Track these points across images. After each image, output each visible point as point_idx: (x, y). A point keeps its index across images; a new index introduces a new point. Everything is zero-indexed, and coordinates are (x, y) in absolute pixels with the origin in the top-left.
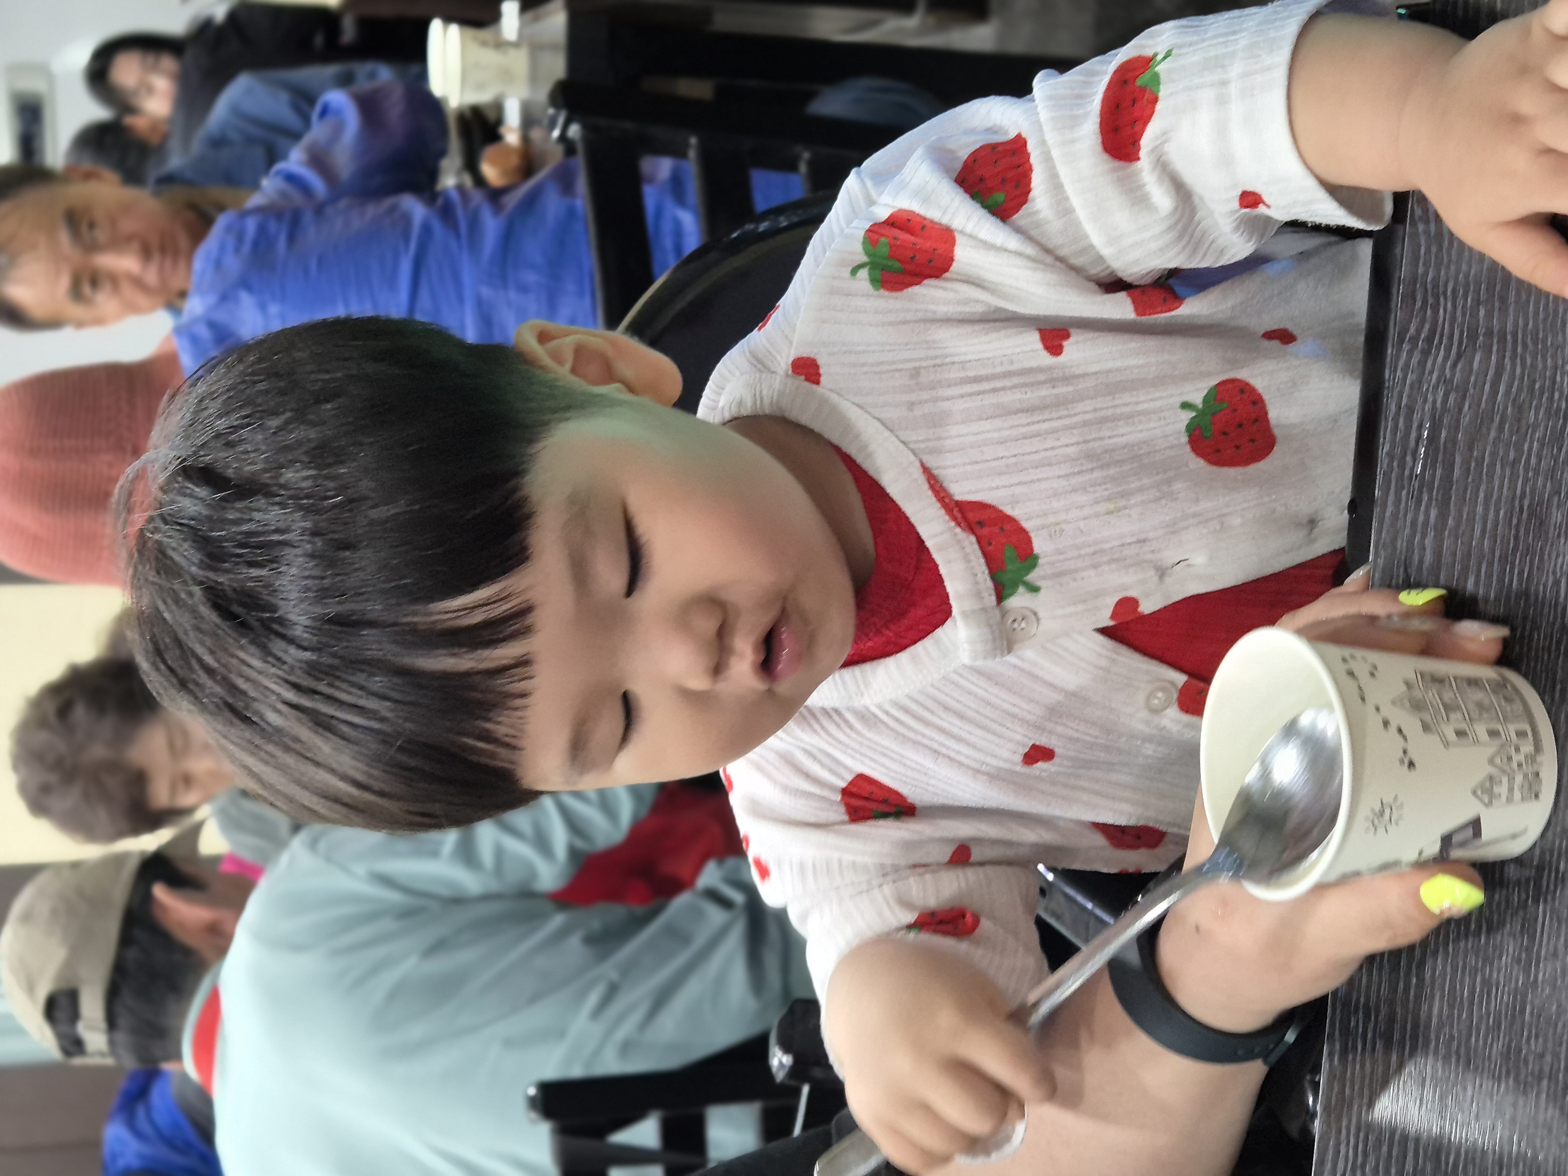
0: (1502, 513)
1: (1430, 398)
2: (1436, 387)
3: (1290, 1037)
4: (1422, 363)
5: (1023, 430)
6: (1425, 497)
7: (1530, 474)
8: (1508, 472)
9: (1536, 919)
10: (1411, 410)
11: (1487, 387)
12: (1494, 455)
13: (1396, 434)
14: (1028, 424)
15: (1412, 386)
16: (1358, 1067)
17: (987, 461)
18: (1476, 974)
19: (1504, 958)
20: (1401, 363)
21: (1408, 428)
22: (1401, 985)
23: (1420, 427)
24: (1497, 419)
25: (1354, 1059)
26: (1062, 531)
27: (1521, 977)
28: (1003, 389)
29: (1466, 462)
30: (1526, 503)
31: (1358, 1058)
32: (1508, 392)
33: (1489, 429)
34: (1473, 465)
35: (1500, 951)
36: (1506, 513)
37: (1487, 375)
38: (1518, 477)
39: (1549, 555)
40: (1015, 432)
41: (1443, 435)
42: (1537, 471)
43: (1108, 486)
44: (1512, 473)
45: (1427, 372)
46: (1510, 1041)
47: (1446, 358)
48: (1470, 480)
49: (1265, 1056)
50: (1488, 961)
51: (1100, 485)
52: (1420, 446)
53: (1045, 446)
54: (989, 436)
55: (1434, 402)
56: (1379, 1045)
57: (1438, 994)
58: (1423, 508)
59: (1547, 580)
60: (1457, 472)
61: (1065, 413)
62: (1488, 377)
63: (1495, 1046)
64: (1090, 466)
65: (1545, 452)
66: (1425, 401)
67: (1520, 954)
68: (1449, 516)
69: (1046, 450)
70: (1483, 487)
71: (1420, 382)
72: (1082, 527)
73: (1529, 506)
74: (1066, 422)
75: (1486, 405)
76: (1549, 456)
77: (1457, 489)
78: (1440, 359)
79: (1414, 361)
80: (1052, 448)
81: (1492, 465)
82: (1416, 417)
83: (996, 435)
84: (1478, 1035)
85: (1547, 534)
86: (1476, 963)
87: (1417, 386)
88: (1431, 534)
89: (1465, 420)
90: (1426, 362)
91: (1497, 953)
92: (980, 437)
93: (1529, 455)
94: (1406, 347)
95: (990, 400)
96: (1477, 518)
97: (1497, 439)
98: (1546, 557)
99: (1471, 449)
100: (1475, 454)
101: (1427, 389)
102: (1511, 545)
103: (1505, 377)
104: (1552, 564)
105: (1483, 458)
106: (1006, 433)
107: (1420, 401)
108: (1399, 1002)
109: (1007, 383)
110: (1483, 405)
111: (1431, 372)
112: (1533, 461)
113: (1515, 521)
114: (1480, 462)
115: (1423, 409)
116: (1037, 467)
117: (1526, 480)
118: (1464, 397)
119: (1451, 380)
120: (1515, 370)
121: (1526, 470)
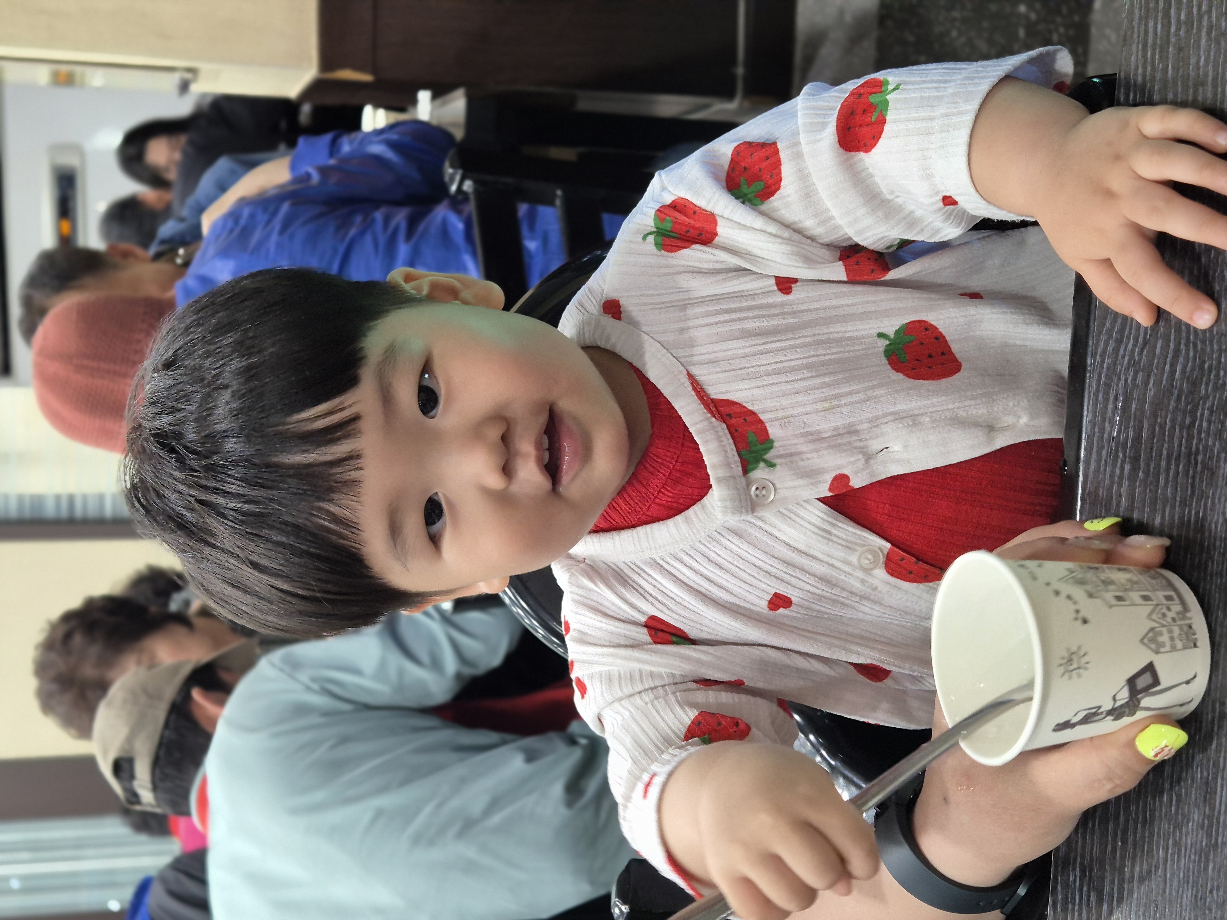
0: (1181, 467)
1: (1123, 377)
2: (1127, 369)
3: (1022, 891)
4: (1116, 350)
5: (760, 348)
6: (1121, 455)
7: (1203, 436)
8: (1185, 434)
9: (1216, 793)
10: (1108, 386)
11: (1167, 367)
12: (1173, 421)
13: (1097, 405)
14: (764, 343)
15: (1108, 368)
16: (1076, 914)
17: (733, 370)
18: (1168, 839)
19: (1190, 824)
20: (1099, 351)
21: (1106, 400)
22: (1109, 847)
23: (1116, 398)
24: (1176, 392)
25: (1073, 909)
26: (789, 422)
27: (1204, 839)
28: (747, 318)
29: (1152, 427)
30: (1200, 458)
31: (1077, 908)
32: (1183, 372)
33: (1169, 400)
34: (1157, 428)
35: (1187, 818)
36: (1184, 467)
37: (1166, 359)
38: (1194, 437)
39: (1219, 499)
40: (753, 349)
41: (1134, 406)
42: (1208, 434)
43: (824, 390)
44: (1188, 435)
45: (1120, 357)
46: (1197, 892)
47: (1135, 346)
48: (1155, 441)
49: (1001, 907)
50: (1178, 826)
51: (818, 389)
52: (1116, 415)
53: (776, 360)
54: (735, 352)
55: (1126, 380)
56: (1093, 897)
57: (1139, 854)
58: (1119, 464)
59: (1218, 520)
60: (1145, 435)
61: (791, 336)
62: (1168, 360)
63: (1185, 896)
64: (809, 375)
65: (1213, 418)
66: (1119, 379)
67: (1203, 820)
68: (1139, 469)
69: (777, 363)
70: (1166, 446)
71: (1115, 364)
72: (805, 420)
73: (1203, 462)
74: (792, 342)
75: (1167, 382)
76: (1217, 421)
77: (1146, 448)
78: (1130, 346)
79: (1110, 348)
80: (781, 362)
81: (1173, 427)
82: (1112, 392)
83: (741, 351)
84: (1171, 885)
85: (1217, 483)
86: (1169, 828)
87: (1112, 368)
88: (1126, 483)
89: (1150, 394)
90: (1119, 350)
91: (1185, 821)
92: (729, 353)
93: (1201, 421)
94: (1103, 337)
95: (736, 326)
96: (1162, 470)
97: (1176, 408)
98: (1217, 501)
99: (1155, 416)
100: (1159, 420)
101: (1120, 371)
102: (1189, 493)
103: (1181, 360)
104: (1222, 506)
105: (1166, 423)
106: (747, 350)
107: (1115, 379)
108: (1108, 861)
109: (750, 314)
110: (1164, 382)
111: (1124, 357)
112: (1205, 425)
113: (1191, 472)
114: (1162, 427)
115: (1118, 385)
116: (770, 375)
117: (1200, 440)
118: (1149, 376)
119: (1139, 362)
120: (1188, 355)
121: (1199, 433)
